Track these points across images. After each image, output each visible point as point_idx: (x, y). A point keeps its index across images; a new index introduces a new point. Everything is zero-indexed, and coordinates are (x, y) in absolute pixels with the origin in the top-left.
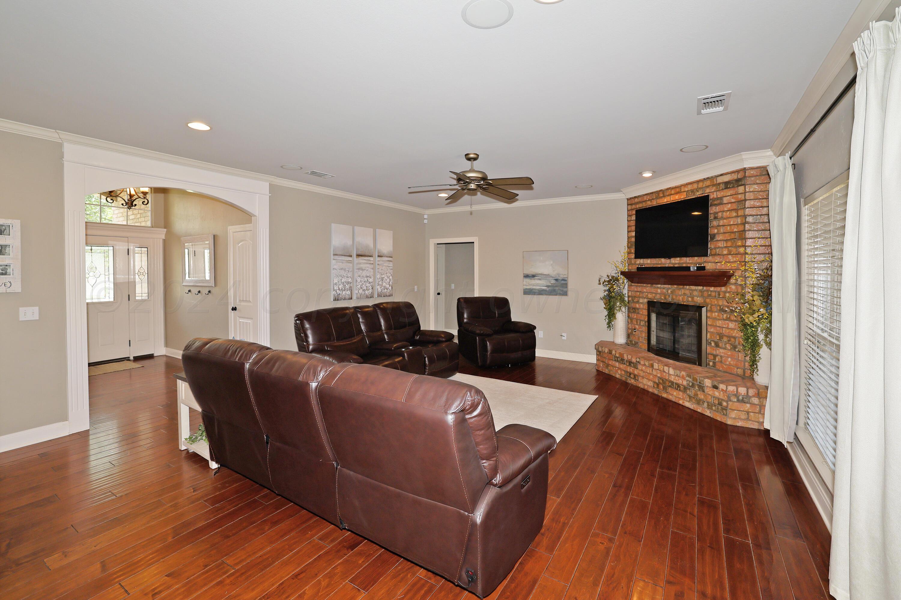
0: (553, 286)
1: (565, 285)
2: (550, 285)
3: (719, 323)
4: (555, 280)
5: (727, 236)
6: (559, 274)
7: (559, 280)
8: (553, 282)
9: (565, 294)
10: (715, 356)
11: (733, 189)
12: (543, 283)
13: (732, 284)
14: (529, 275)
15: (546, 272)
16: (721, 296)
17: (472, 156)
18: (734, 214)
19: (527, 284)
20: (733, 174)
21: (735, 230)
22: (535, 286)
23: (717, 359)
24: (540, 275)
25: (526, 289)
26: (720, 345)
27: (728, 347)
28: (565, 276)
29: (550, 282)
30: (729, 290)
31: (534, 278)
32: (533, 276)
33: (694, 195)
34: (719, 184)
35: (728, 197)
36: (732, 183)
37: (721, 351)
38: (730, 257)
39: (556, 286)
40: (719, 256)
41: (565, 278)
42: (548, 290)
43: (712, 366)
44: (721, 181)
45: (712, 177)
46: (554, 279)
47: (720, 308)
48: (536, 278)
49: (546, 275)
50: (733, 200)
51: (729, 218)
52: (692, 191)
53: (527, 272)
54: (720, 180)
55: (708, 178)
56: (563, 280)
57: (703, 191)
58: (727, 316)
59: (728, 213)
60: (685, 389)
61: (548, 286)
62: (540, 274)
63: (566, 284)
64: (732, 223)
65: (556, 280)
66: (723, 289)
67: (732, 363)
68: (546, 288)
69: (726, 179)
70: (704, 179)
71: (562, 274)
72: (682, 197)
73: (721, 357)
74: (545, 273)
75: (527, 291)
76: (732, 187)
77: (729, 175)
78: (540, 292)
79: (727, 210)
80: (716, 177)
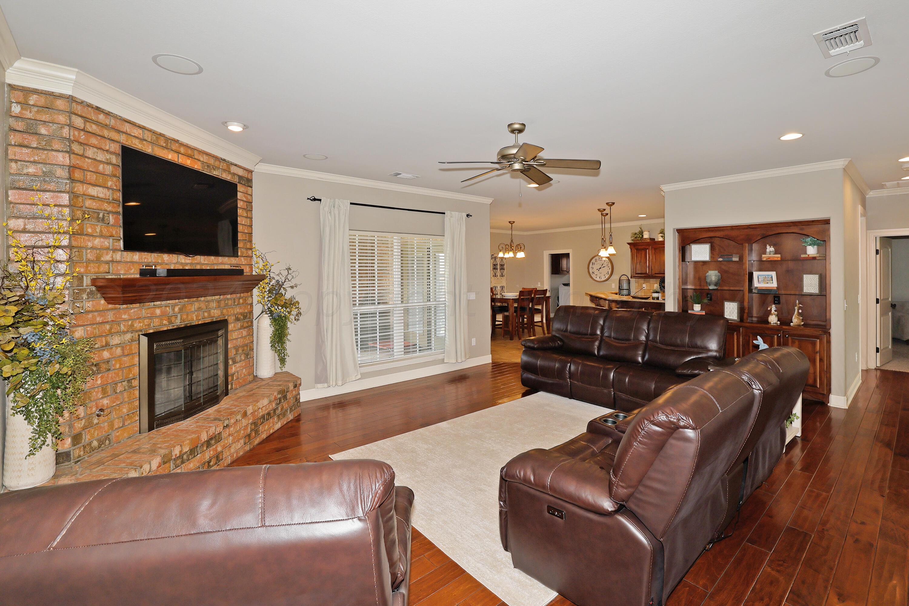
10: (233, 375)
16: (236, 304)
17: (517, 126)
20: (245, 171)
23: (234, 378)
26: (237, 359)
33: (211, 172)
36: (244, 180)
37: (238, 365)
43: (231, 389)
47: (236, 317)
50: (244, 199)
52: (208, 166)
54: (234, 170)
72: (197, 167)
76: (244, 184)
77: (242, 170)
80: (232, 164)
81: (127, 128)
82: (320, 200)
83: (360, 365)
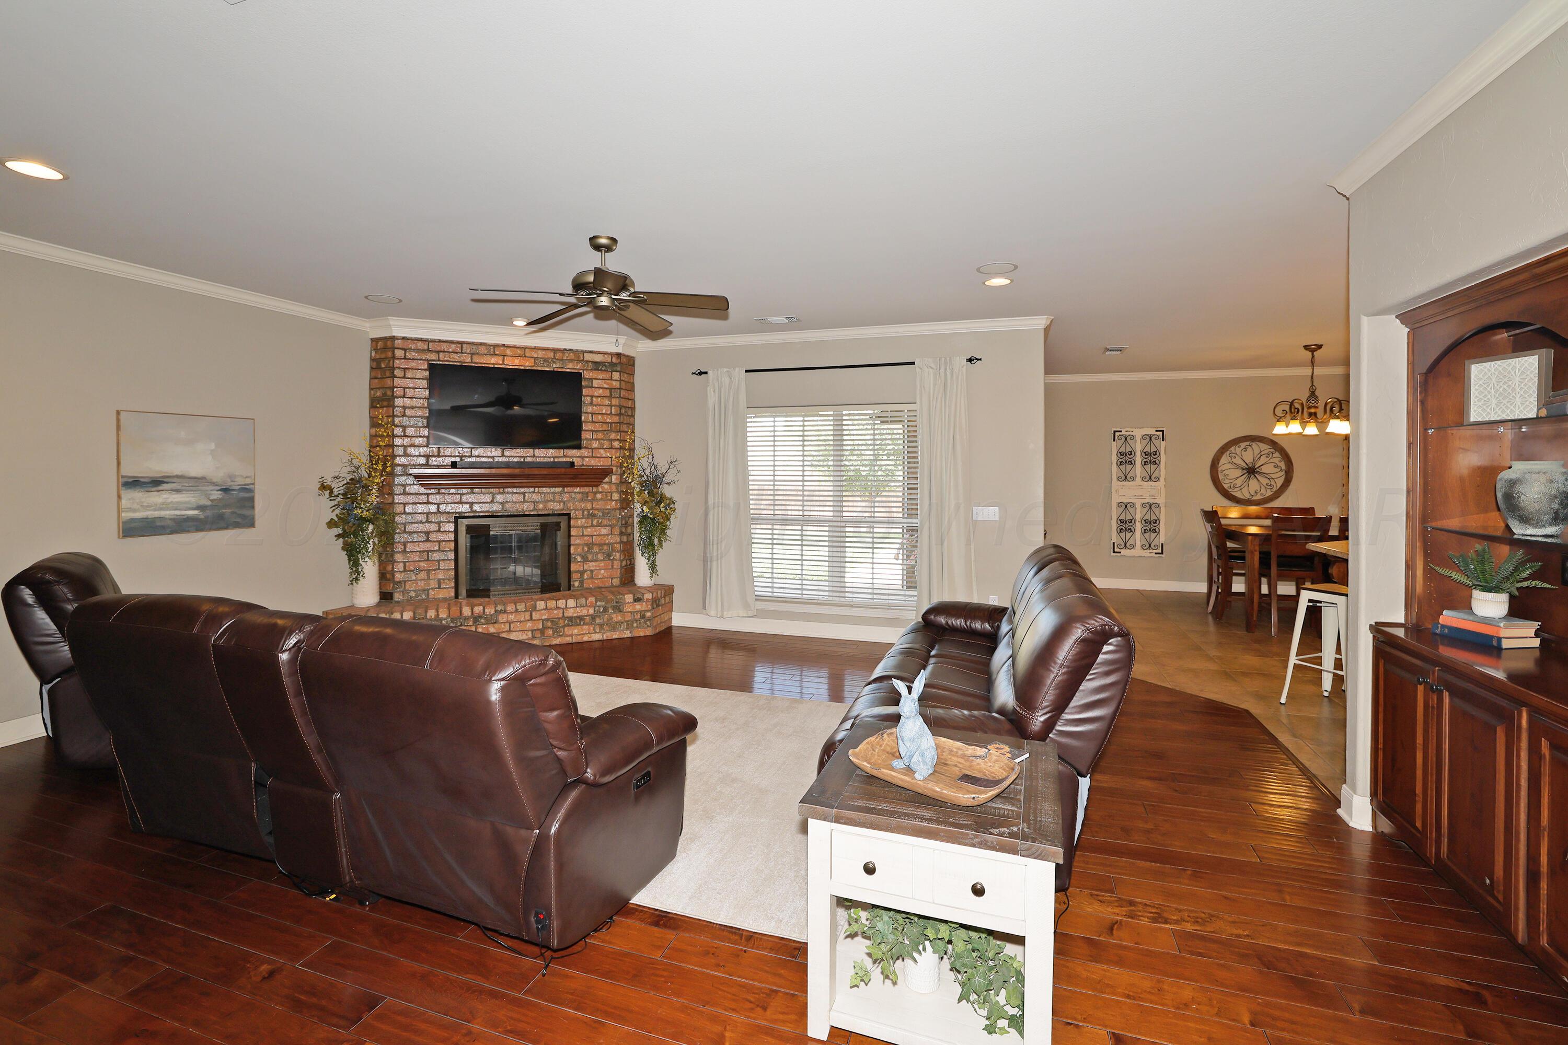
0: (215, 504)
1: (249, 502)
2: (209, 503)
3: (588, 531)
4: (221, 490)
5: (598, 427)
6: (232, 477)
7: (234, 490)
8: (216, 495)
9: (249, 523)
10: (582, 573)
11: (605, 373)
12: (188, 499)
13: (606, 483)
14: (142, 480)
15: (195, 470)
16: (589, 498)
17: (603, 241)
18: (607, 402)
19: (135, 506)
20: (606, 356)
21: (608, 420)
22: (161, 509)
23: (585, 576)
24: (179, 480)
25: (133, 520)
26: (590, 557)
27: (600, 557)
28: (248, 481)
29: (207, 496)
30: (600, 490)
31: (160, 488)
32: (156, 483)
33: (548, 366)
34: (587, 362)
35: (600, 381)
36: (605, 366)
37: (591, 564)
38: (602, 451)
39: (225, 506)
40: (586, 450)
41: (248, 485)
42: (202, 517)
43: (578, 587)
44: (590, 359)
45: (577, 350)
46: (219, 488)
47: (589, 512)
48: (165, 486)
49: (195, 478)
50: (605, 386)
51: (600, 405)
52: (545, 360)
53: (130, 470)
54: (588, 357)
55: (571, 350)
56: (244, 489)
57: (563, 364)
58: (598, 521)
59: (599, 399)
60: (593, 617)
61: (201, 508)
62: (177, 476)
63: (252, 499)
64: (604, 411)
65: (226, 490)
66: (595, 489)
67: (605, 574)
68: (196, 512)
69: (598, 358)
70: (565, 349)
71: (242, 476)
72: (528, 364)
73: (592, 571)
74: (193, 474)
75: (133, 525)
76: (605, 370)
77: (601, 355)
78: (181, 526)
79: (597, 395)
80: (584, 352)
81: (444, 347)
82: (706, 373)
83: (757, 598)
